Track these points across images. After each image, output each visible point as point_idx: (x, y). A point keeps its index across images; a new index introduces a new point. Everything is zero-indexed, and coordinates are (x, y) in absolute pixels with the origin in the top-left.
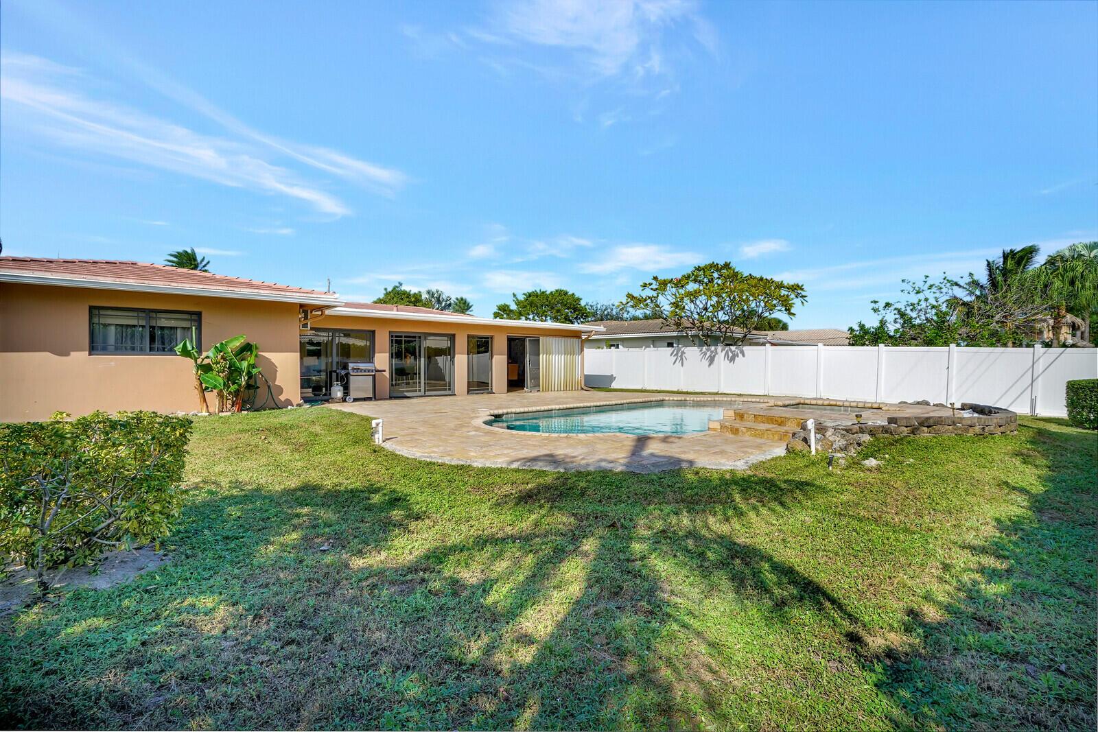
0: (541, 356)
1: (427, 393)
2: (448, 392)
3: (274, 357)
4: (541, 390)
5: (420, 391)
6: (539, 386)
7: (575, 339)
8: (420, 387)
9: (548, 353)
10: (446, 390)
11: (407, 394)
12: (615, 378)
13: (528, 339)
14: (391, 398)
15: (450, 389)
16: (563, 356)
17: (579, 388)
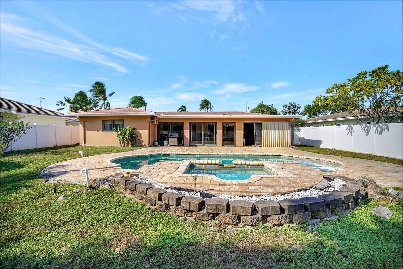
0: (263, 131)
1: (205, 145)
2: (214, 145)
3: (141, 132)
4: (262, 146)
5: (202, 144)
6: (262, 144)
7: (285, 122)
8: (202, 142)
9: (267, 129)
10: (214, 144)
11: (197, 145)
12: (322, 142)
13: (255, 123)
14: (190, 146)
15: (215, 144)
16: (277, 131)
17: (288, 146)
